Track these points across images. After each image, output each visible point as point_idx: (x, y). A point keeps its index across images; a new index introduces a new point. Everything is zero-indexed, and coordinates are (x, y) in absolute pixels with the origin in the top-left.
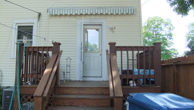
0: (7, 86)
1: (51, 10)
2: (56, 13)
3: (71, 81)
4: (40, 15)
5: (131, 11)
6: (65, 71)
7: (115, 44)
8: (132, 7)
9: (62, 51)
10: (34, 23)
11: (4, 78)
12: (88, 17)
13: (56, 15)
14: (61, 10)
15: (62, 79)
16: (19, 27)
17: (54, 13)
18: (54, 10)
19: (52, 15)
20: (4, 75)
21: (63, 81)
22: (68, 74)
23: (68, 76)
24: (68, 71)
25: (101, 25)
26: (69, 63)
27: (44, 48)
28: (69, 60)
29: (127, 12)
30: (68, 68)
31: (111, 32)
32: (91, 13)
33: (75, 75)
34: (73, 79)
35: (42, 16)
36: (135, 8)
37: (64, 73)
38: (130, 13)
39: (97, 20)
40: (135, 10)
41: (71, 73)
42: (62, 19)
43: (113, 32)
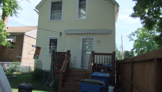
0: (44, 70)
1: (67, 31)
2: (69, 33)
3: (76, 69)
4: (61, 33)
5: (109, 32)
6: (73, 63)
7: (94, 52)
8: (110, 30)
9: (71, 54)
10: (58, 38)
11: (43, 65)
12: (86, 35)
13: (69, 34)
14: (72, 31)
15: (71, 67)
16: (50, 39)
17: (68, 33)
18: (68, 31)
19: (67, 34)
20: (43, 64)
21: (71, 68)
22: (75, 65)
23: (74, 66)
24: (75, 63)
25: (93, 39)
26: (75, 59)
27: (63, 53)
28: (75, 58)
29: (107, 32)
30: (75, 62)
31: (98, 43)
32: (87, 33)
33: (78, 66)
34: (77, 68)
35: (62, 34)
36: (111, 30)
37: (72, 64)
38: (108, 33)
39: (90, 36)
40: (111, 31)
41: (76, 65)
42: (73, 36)
43: (99, 43)
